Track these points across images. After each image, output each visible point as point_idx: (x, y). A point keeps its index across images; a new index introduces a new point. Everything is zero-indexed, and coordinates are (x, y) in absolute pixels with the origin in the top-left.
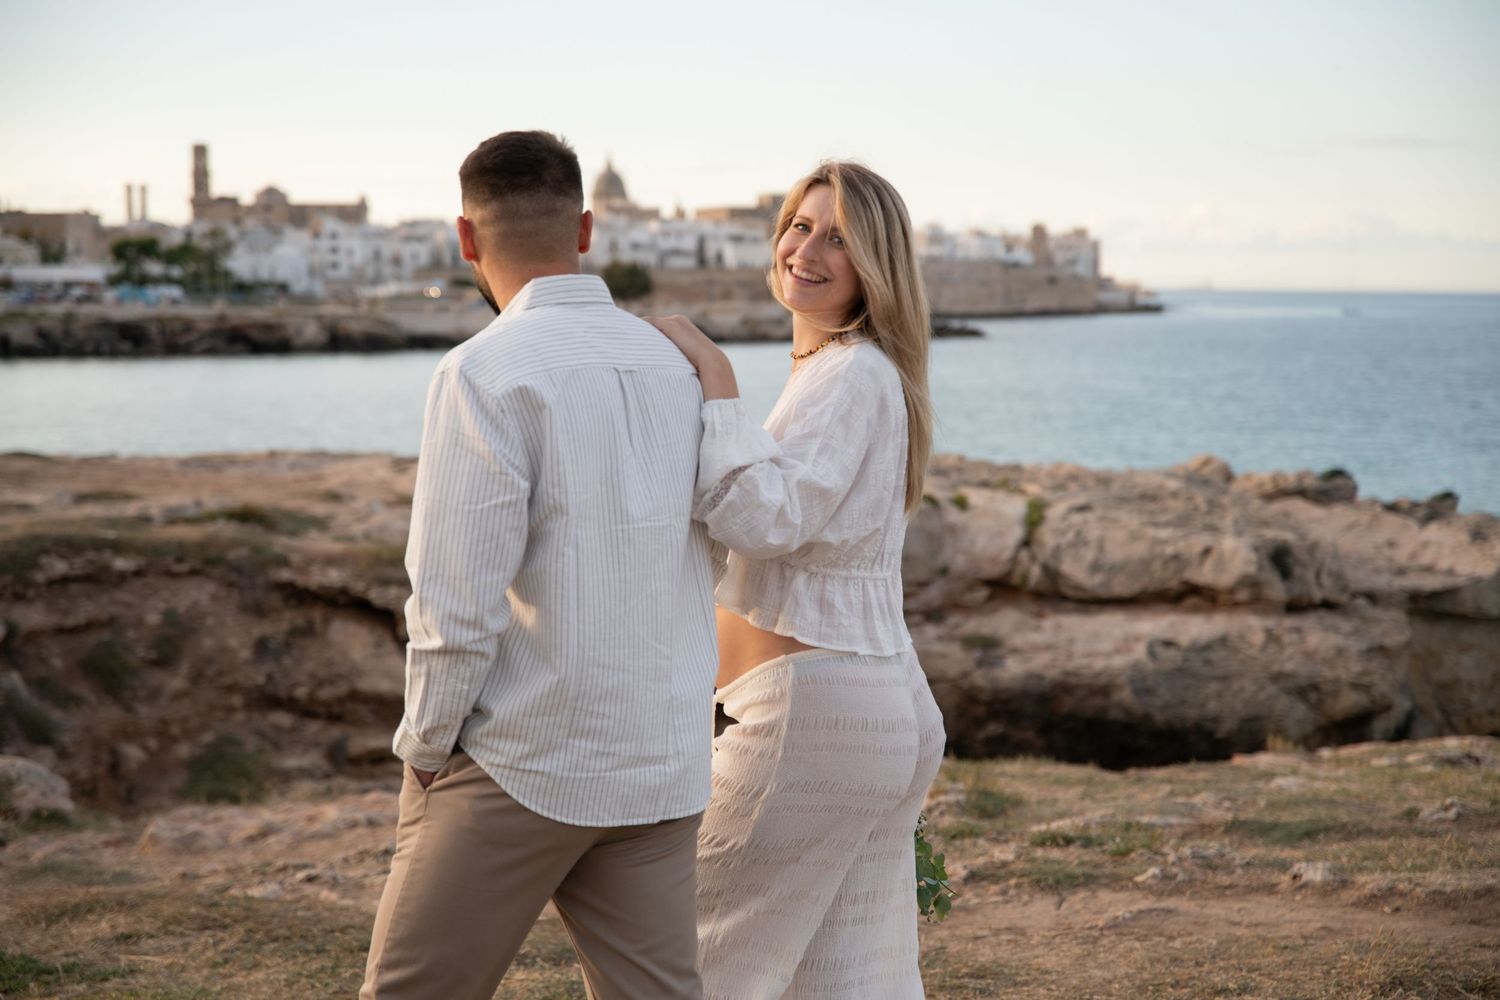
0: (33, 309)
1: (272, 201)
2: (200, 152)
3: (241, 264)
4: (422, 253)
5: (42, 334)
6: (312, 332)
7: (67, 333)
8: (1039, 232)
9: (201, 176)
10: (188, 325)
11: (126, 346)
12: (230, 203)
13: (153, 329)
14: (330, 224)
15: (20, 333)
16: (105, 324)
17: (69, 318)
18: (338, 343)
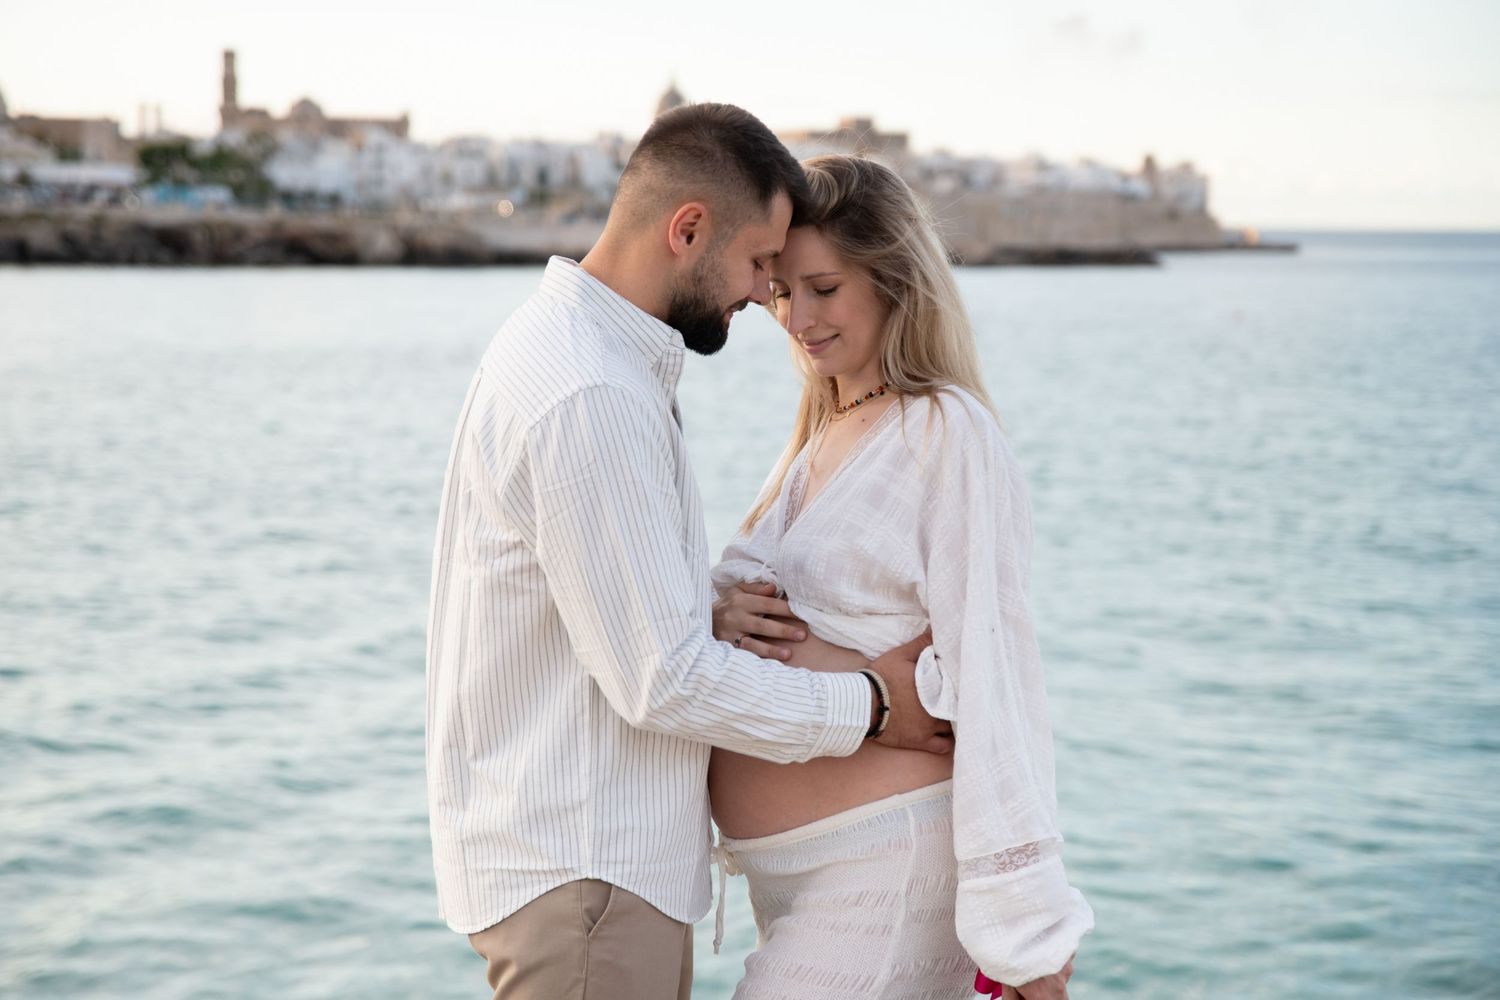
0: (56, 210)
1: (306, 113)
2: (229, 57)
3: (284, 173)
4: (476, 171)
5: (68, 239)
6: (384, 242)
7: (97, 238)
8: (1150, 165)
9: (230, 84)
10: (239, 233)
11: (164, 254)
12: (261, 115)
13: (198, 237)
14: (374, 137)
15: (40, 237)
16: (141, 229)
17: (98, 221)
18: (414, 255)
